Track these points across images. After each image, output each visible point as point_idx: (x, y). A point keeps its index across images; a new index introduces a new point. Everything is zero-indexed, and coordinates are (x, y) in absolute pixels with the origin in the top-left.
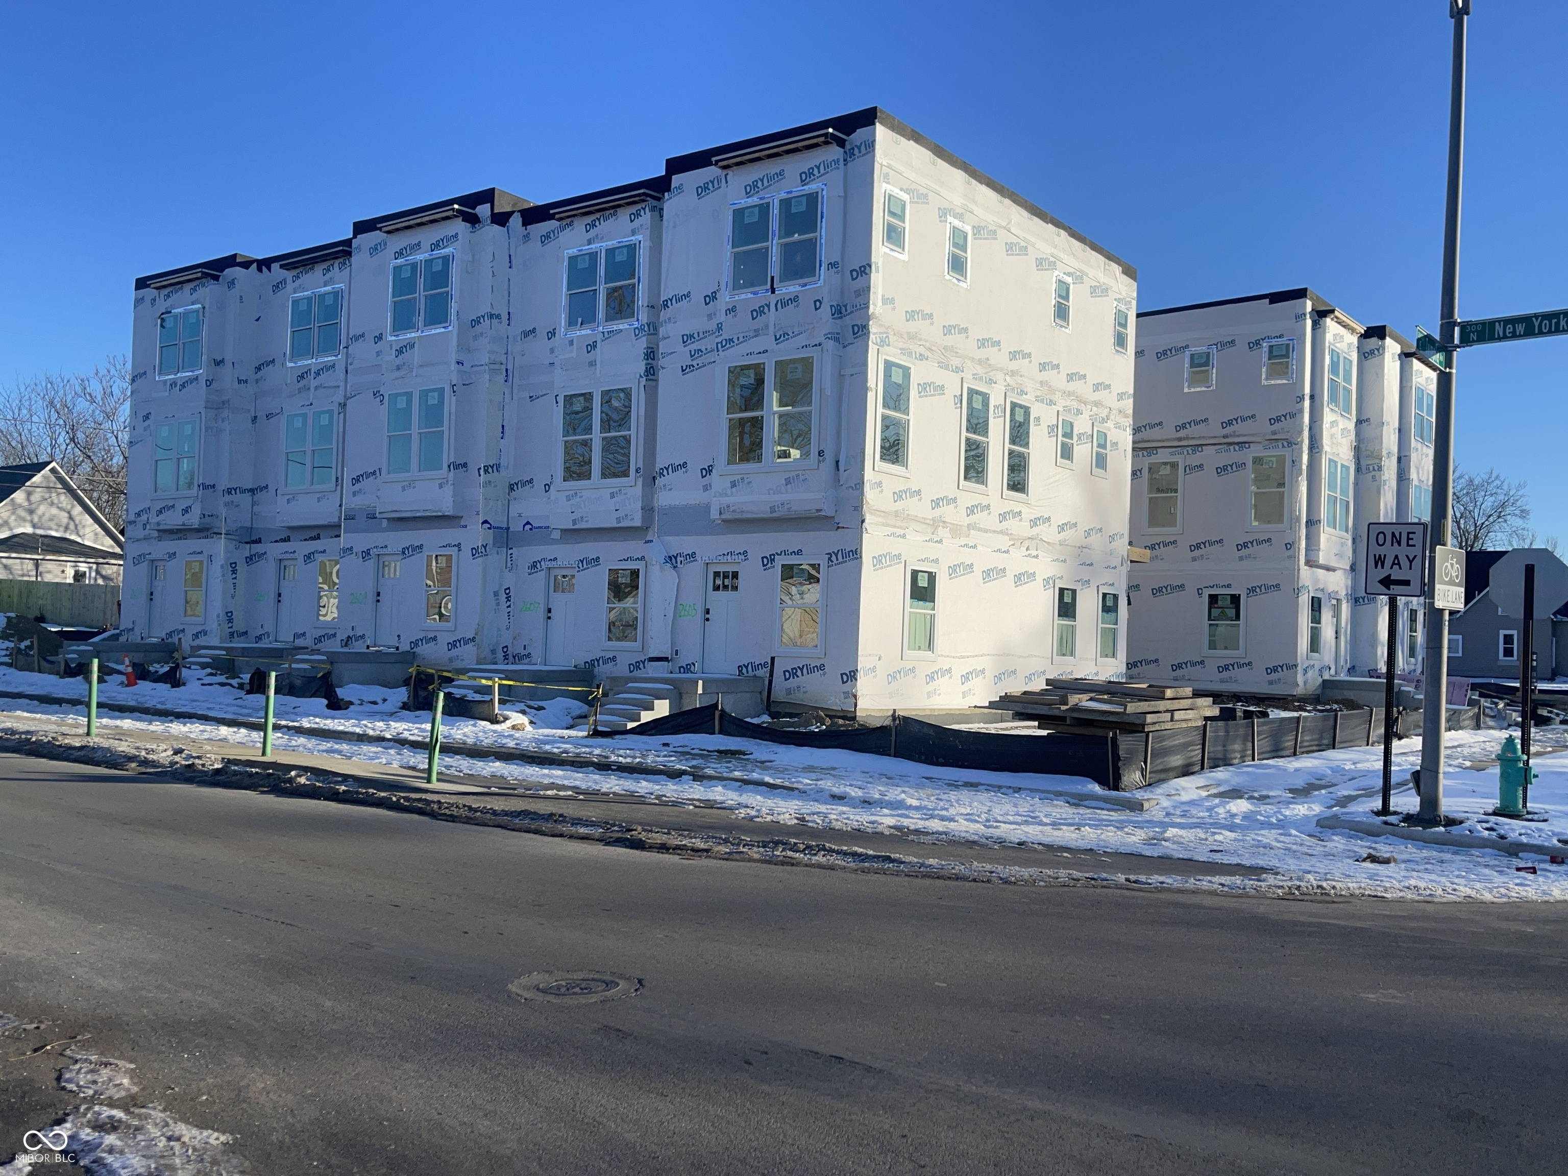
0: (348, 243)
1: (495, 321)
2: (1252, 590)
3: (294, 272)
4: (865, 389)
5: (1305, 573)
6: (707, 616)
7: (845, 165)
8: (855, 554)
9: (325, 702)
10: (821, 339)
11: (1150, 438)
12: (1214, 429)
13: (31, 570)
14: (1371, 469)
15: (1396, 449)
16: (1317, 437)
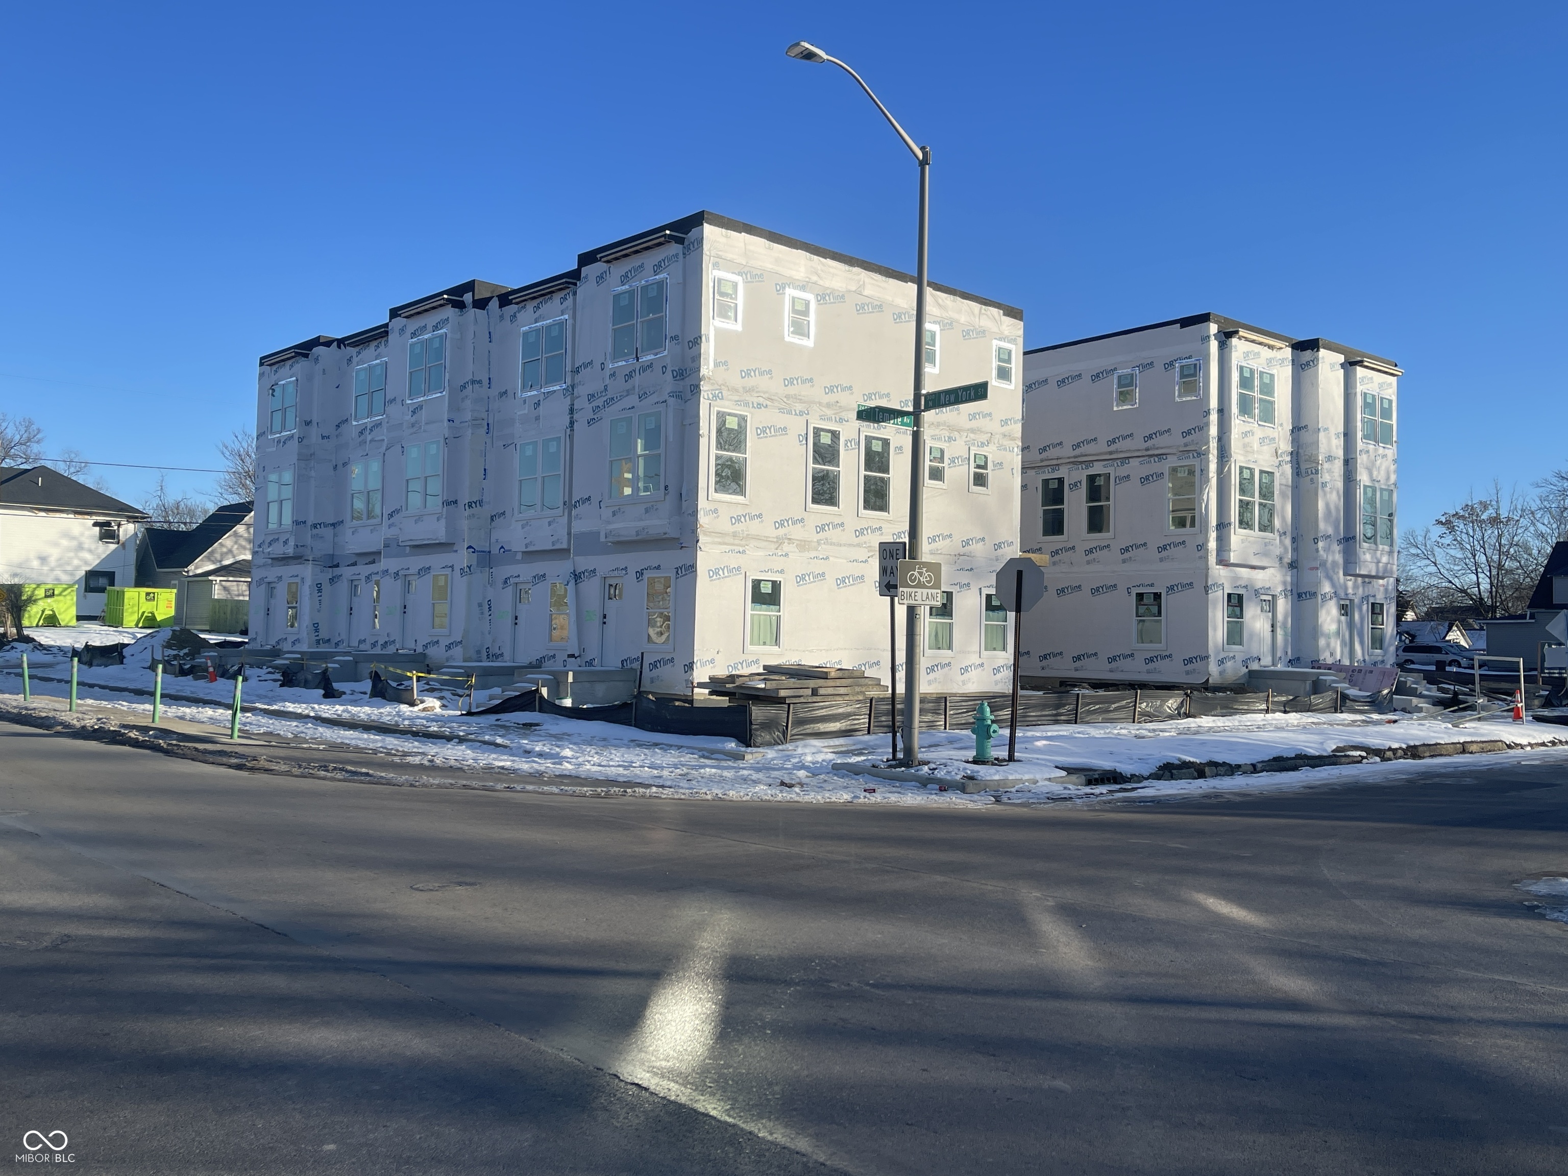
0: (386, 325)
1: (476, 386)
2: (1171, 588)
3: (357, 349)
4: (697, 436)
5: (1218, 573)
6: (605, 620)
7: (684, 258)
8: (692, 568)
9: (322, 692)
10: (666, 397)
11: (1087, 453)
12: (1137, 443)
13: (245, 591)
14: (1310, 473)
15: (1340, 453)
16: (1227, 447)
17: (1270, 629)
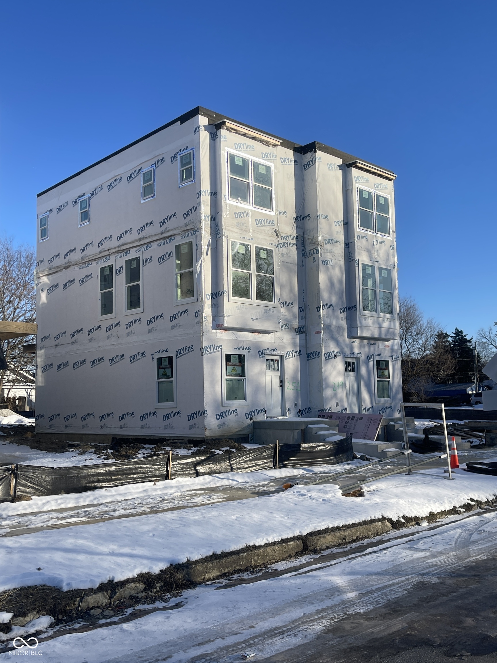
5: (214, 335)
11: (126, 242)
12: (156, 229)
14: (312, 253)
15: (341, 237)
16: (219, 225)
17: (279, 384)
